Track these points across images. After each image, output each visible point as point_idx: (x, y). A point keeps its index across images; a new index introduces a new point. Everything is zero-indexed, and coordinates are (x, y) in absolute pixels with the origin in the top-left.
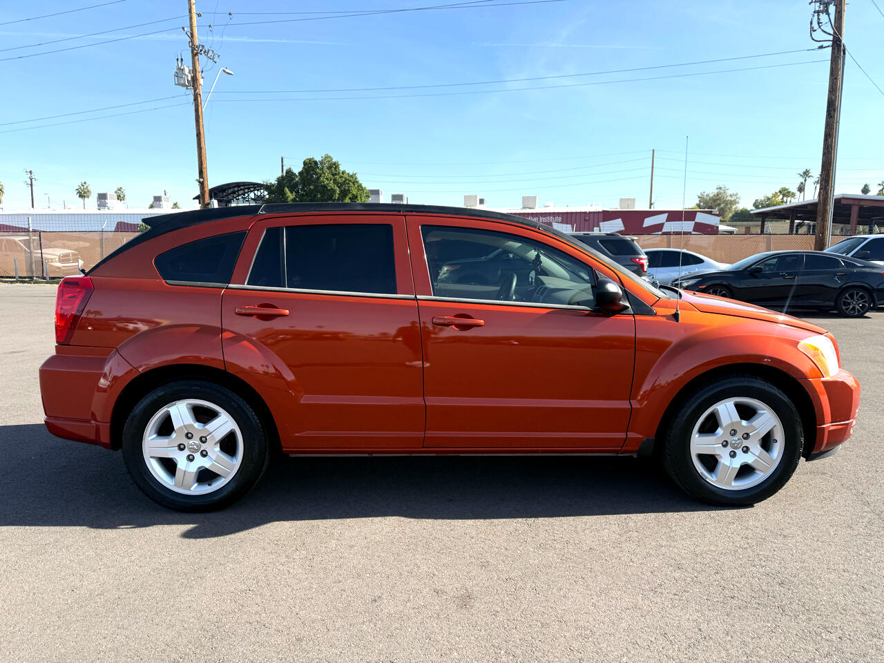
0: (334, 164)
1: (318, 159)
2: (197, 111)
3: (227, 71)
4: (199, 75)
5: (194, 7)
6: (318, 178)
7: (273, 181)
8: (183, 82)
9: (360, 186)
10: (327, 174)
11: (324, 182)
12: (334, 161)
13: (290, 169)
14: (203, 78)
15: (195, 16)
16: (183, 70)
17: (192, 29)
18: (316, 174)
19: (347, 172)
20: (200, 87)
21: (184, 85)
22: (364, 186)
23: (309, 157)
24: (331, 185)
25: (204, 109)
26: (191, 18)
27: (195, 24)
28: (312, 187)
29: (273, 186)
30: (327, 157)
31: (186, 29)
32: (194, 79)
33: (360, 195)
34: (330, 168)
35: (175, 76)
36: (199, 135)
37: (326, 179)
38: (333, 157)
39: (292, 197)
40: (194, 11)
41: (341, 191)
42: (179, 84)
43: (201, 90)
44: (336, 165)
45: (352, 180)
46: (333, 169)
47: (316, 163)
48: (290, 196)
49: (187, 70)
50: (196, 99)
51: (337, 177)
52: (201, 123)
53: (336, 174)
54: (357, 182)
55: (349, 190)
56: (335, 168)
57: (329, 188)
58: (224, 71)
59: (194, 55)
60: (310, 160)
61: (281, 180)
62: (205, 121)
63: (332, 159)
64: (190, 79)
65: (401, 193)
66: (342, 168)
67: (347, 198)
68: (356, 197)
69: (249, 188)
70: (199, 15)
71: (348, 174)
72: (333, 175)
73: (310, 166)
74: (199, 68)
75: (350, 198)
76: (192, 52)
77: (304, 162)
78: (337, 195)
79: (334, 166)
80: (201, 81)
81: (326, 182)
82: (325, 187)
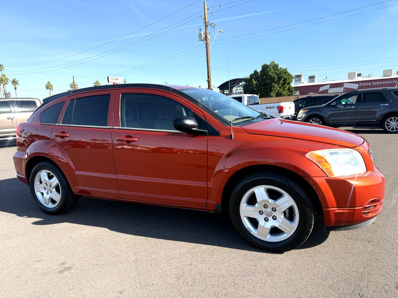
0: (276, 65)
1: (268, 64)
2: (207, 50)
3: (221, 31)
4: (208, 35)
5: (206, 6)
6: (268, 73)
7: (248, 77)
8: (201, 39)
9: (289, 74)
10: (272, 70)
11: (270, 74)
12: (276, 64)
13: (256, 70)
14: (210, 36)
15: (206, 10)
16: (201, 34)
17: (205, 16)
18: (267, 71)
19: (282, 68)
20: (208, 40)
21: (202, 40)
22: (291, 74)
23: (264, 64)
24: (274, 75)
25: (210, 49)
26: (205, 11)
27: (206, 13)
28: (265, 77)
29: (248, 78)
30: (273, 62)
31: (202, 16)
32: (206, 37)
33: (289, 78)
34: (273, 67)
35: (199, 37)
36: (207, 61)
37: (272, 73)
38: (275, 62)
39: (255, 83)
40: (206, 8)
41: (278, 77)
42: (200, 40)
43: (209, 41)
44: (277, 66)
45: (285, 72)
46: (275, 67)
47: (267, 66)
48: (255, 82)
49: (203, 34)
50: (206, 45)
51: (277, 71)
52: (208, 56)
53: (276, 70)
54: (287, 72)
55: (282, 77)
56: (276, 67)
57: (272, 77)
58: (220, 31)
59: (206, 26)
60: (265, 65)
61: (251, 76)
62: (210, 55)
63: (275, 63)
64: (204, 37)
65: (313, 75)
66: (280, 67)
67: (281, 80)
68: (286, 79)
69: (240, 81)
70: (208, 9)
71: (283, 69)
72: (275, 70)
73: (265, 67)
74: (208, 32)
75: (283, 80)
76: (205, 25)
77: (262, 66)
78: (276, 80)
79: (275, 66)
80: (209, 37)
81: (271, 74)
82: (270, 76)
